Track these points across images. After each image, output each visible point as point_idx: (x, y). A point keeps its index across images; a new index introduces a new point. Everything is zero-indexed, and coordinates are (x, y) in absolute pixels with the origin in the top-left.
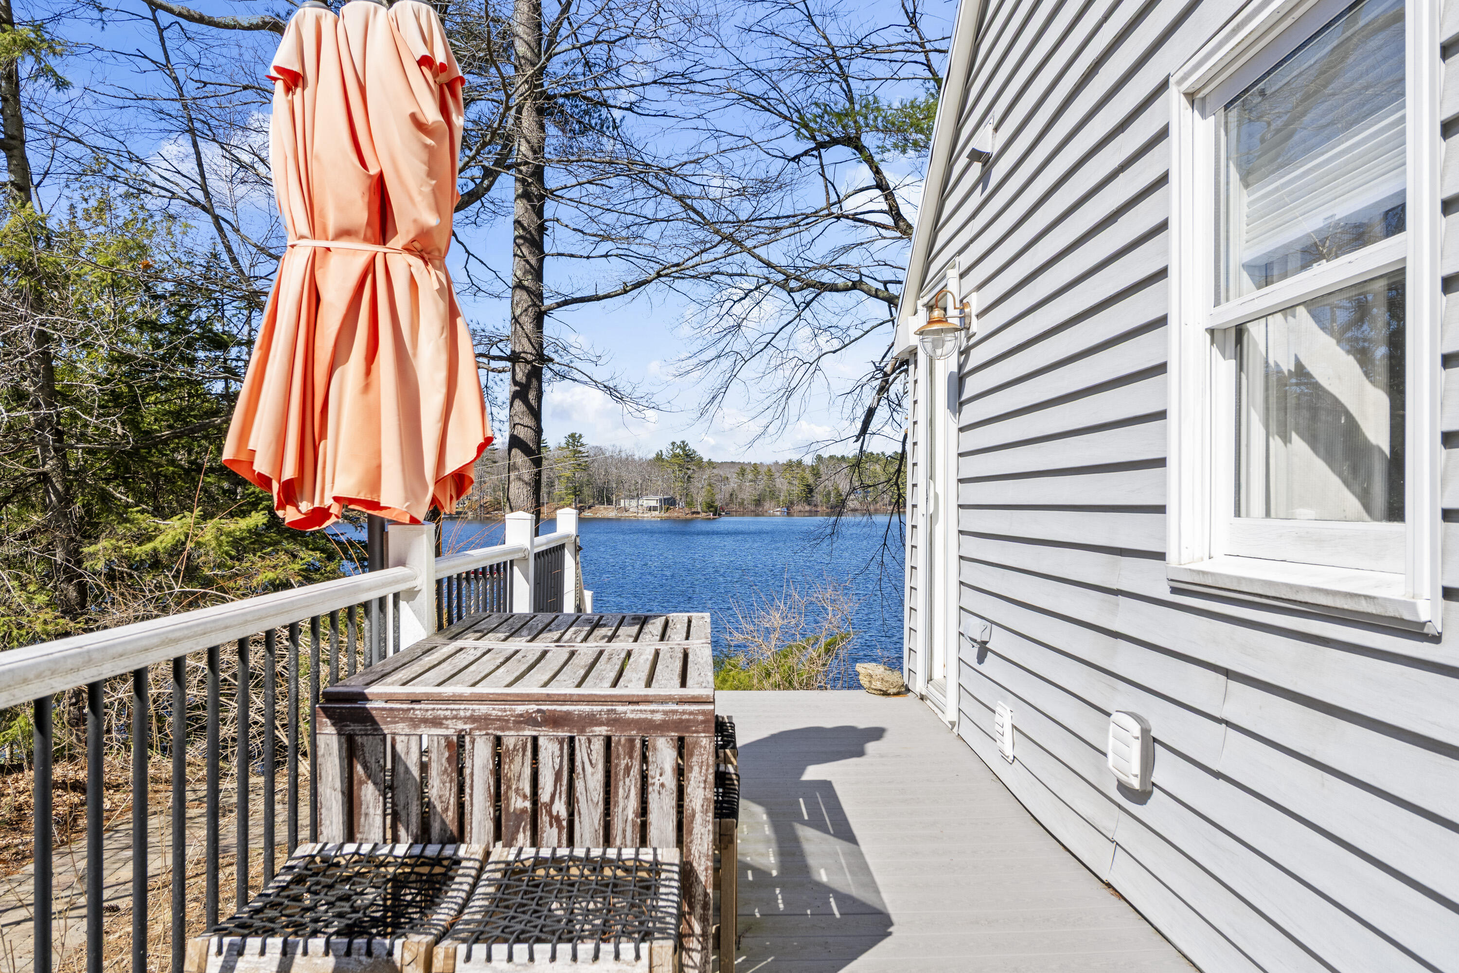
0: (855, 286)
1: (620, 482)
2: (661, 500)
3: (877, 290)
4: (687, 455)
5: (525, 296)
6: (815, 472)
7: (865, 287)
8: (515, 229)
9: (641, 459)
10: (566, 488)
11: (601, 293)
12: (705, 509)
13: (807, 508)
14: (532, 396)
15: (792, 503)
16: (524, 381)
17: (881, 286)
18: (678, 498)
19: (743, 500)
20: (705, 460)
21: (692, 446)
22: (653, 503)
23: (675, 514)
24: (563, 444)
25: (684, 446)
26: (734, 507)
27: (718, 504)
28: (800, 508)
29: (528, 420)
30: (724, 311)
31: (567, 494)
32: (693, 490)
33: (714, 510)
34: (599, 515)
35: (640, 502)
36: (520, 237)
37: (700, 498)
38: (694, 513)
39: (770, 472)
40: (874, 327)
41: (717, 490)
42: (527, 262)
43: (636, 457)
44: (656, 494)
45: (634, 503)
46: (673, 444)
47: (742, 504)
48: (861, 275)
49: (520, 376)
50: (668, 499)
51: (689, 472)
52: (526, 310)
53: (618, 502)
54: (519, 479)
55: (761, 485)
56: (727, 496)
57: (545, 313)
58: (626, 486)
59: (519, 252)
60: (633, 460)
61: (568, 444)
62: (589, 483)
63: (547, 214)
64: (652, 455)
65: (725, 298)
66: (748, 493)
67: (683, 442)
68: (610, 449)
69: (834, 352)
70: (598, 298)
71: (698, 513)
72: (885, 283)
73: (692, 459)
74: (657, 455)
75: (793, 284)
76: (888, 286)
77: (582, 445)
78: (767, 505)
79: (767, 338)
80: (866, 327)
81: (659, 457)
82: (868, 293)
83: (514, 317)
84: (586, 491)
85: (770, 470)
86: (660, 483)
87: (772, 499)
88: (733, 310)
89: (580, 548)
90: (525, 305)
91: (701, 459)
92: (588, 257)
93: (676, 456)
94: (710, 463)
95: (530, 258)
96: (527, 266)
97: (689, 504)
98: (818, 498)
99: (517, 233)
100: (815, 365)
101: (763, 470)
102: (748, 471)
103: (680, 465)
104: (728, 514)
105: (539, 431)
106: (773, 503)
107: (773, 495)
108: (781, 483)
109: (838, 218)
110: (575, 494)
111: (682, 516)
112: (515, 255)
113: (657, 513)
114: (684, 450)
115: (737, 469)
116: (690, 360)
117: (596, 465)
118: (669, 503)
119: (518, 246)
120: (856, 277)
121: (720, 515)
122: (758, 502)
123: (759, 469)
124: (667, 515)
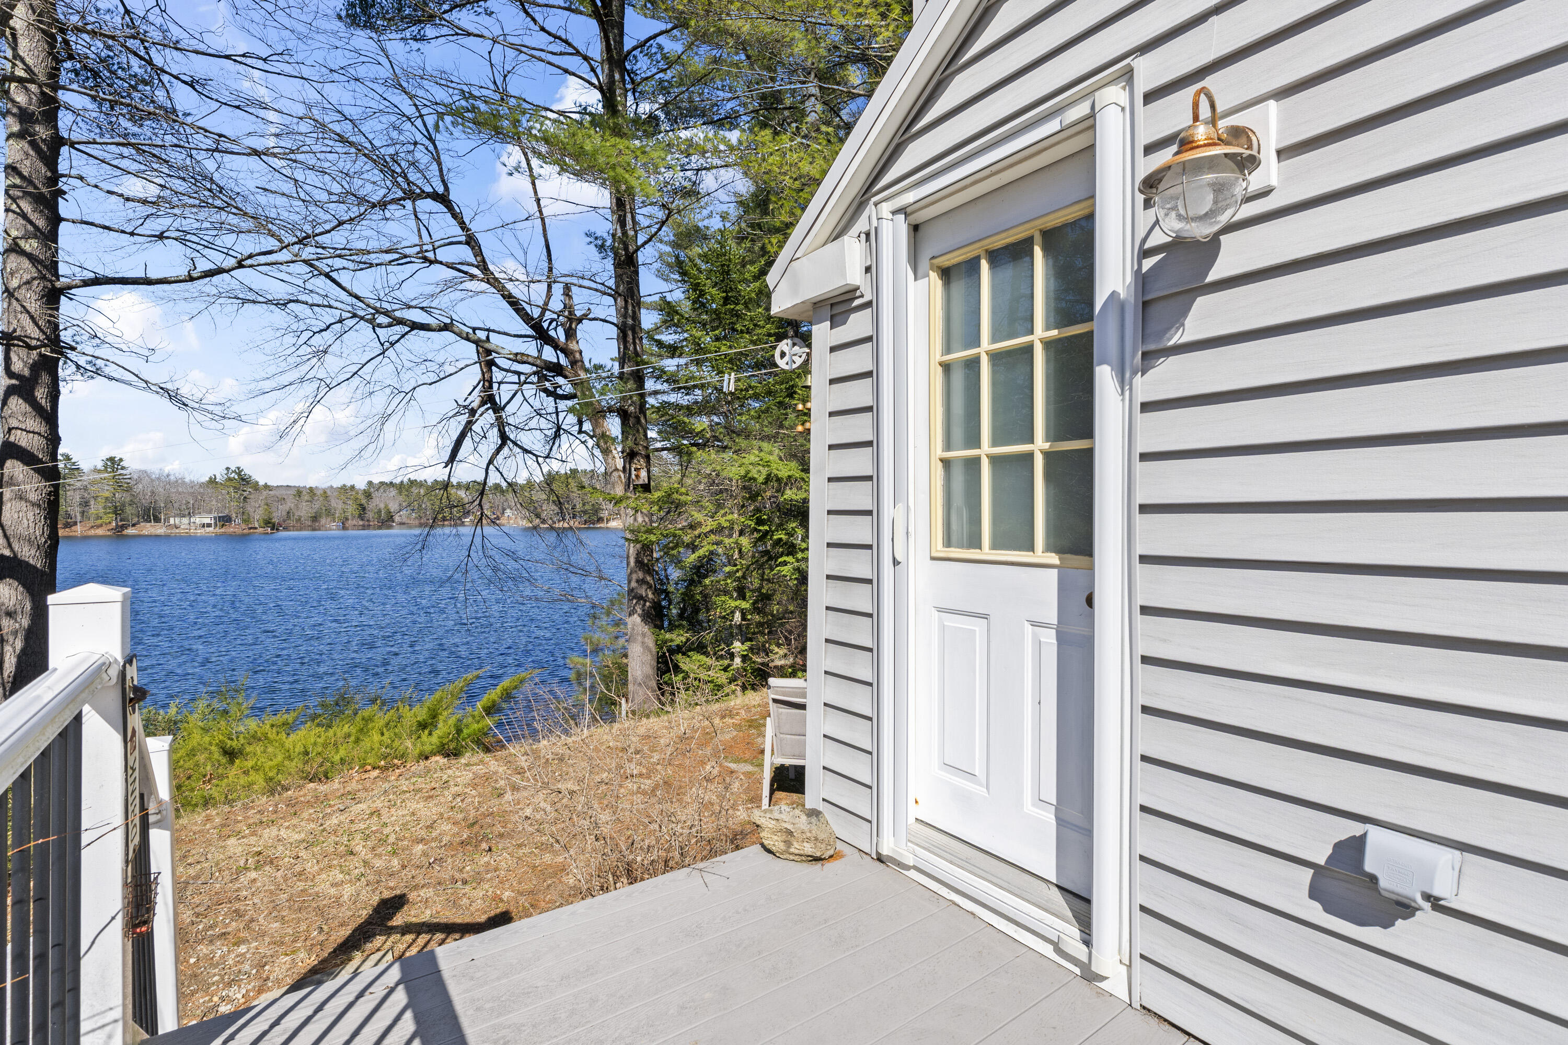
0: (445, 328)
1: (169, 502)
2: (215, 518)
3: (467, 333)
4: (243, 479)
5: (26, 264)
6: (368, 495)
7: (456, 329)
8: (6, 178)
9: (192, 482)
10: (105, 508)
11: (153, 275)
12: (262, 525)
13: (361, 523)
14: (41, 394)
15: (347, 519)
16: (26, 372)
17: (471, 331)
18: (234, 515)
19: (300, 517)
20: (261, 483)
21: (247, 471)
22: (207, 521)
23: (231, 529)
24: (100, 465)
25: (239, 471)
26: (291, 523)
27: (275, 520)
28: (354, 522)
29: (35, 424)
30: (301, 341)
31: (106, 513)
32: (250, 509)
33: (272, 525)
34: (145, 532)
35: (192, 520)
36: (15, 186)
37: (258, 516)
38: (251, 528)
39: (325, 494)
40: (467, 366)
41: (274, 509)
42: (31, 222)
43: (187, 480)
44: (210, 512)
45: (185, 520)
46: (228, 469)
47: (299, 520)
48: (452, 320)
49: (18, 366)
50: (223, 517)
51: (245, 494)
52: (28, 282)
53: (167, 520)
54: (21, 497)
55: (317, 505)
56: (284, 513)
57: (62, 291)
58: (176, 505)
59: (14, 207)
60: (184, 483)
61: (106, 466)
62: (132, 503)
63: (63, 167)
64: (207, 479)
65: (303, 327)
66: (305, 510)
67: (238, 468)
68: (157, 472)
69: (430, 384)
70: (148, 282)
71: (256, 528)
72: (474, 329)
73: (248, 483)
74: (211, 478)
75: (382, 319)
76: (477, 332)
77: (123, 468)
78: (323, 521)
79: (354, 368)
80: (460, 365)
81: (212, 481)
82: (459, 335)
83: (7, 290)
84: (129, 510)
85: (325, 492)
86: (214, 503)
87: (327, 515)
88: (312, 342)
89: (140, 694)
90: (27, 277)
91: (257, 483)
92: (132, 234)
93: (230, 479)
94: (266, 486)
95: (34, 217)
96: (30, 227)
97: (246, 521)
98: (370, 515)
99: (9, 182)
100: (410, 394)
101: (318, 493)
102: (304, 493)
103: (235, 488)
104: (286, 529)
105: (54, 440)
106: (329, 519)
107: (329, 513)
108: (337, 504)
109: (431, 262)
110: (115, 513)
111: (238, 531)
112: (7, 210)
113: (211, 529)
114: (239, 474)
115: (293, 492)
116: (268, 382)
117: (140, 486)
118: (225, 520)
119: (14, 200)
120: (448, 321)
121: (277, 529)
122: (315, 518)
123: (315, 491)
124: (223, 530)
